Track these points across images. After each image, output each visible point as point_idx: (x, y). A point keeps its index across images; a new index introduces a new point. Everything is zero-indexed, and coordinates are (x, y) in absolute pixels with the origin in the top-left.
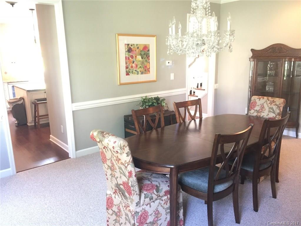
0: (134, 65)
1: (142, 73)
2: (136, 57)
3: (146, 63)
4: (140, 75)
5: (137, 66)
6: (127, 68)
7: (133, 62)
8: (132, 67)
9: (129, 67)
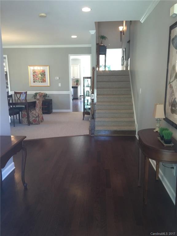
0: (37, 78)
1: (42, 82)
2: (38, 75)
3: (43, 78)
4: (40, 83)
5: (39, 79)
6: (34, 79)
7: (37, 77)
8: (36, 79)
9: (35, 79)
